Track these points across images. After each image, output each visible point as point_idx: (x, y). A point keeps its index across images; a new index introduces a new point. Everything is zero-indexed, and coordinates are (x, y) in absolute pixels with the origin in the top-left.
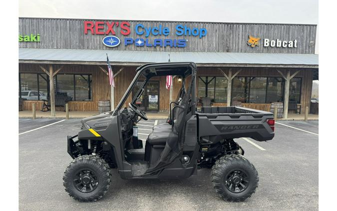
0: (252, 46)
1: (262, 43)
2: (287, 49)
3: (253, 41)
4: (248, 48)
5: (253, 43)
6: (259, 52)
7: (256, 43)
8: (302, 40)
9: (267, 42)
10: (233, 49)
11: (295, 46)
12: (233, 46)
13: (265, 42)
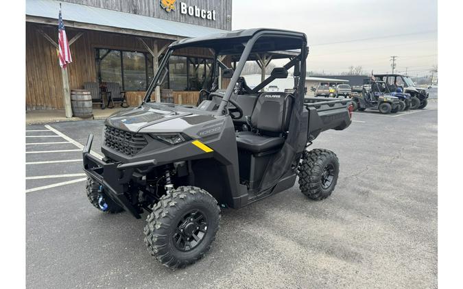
0: (168, 10)
1: (178, 8)
2: (205, 20)
3: (168, 3)
4: (162, 12)
5: (168, 5)
6: (175, 20)
7: (171, 6)
8: (220, 12)
9: (185, 8)
10: (142, 10)
11: (214, 19)
12: (141, 5)
13: (183, 8)
